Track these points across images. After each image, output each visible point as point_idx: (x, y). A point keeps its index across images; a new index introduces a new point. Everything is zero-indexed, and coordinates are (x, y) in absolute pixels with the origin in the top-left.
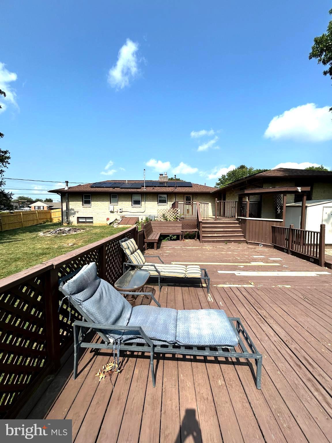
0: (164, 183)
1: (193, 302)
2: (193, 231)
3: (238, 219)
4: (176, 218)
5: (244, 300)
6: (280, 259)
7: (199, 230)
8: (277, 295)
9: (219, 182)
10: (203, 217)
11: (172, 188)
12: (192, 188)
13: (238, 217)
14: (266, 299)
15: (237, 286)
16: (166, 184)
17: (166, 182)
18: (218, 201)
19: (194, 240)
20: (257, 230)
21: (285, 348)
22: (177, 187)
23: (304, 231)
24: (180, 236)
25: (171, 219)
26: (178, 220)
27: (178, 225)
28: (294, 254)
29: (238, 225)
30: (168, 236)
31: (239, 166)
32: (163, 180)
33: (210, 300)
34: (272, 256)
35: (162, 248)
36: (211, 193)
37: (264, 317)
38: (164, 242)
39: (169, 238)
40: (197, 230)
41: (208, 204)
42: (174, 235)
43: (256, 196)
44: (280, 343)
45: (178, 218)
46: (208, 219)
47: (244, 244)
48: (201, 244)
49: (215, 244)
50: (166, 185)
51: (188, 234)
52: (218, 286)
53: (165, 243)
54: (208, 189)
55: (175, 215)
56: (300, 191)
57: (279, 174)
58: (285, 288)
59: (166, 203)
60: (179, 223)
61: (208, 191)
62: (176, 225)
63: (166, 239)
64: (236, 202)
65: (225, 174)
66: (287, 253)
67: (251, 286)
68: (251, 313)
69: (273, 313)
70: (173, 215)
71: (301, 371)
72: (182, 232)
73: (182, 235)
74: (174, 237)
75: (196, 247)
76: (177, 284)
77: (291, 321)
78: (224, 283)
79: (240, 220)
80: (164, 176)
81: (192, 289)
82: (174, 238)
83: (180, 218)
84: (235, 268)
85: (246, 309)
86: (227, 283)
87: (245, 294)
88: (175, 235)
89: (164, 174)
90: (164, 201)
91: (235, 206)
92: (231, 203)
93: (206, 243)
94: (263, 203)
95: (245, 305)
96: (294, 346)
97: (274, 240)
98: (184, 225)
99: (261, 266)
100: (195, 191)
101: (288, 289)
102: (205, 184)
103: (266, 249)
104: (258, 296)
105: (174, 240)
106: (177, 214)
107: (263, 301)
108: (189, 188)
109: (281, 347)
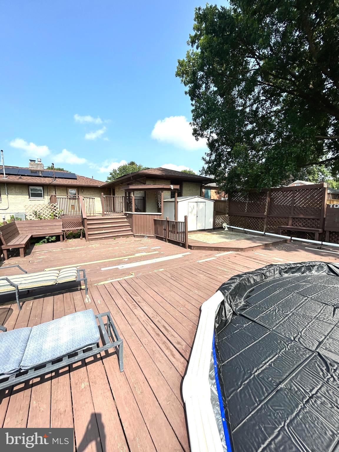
0: (38, 172)
1: (66, 309)
2: (77, 230)
3: (125, 214)
4: (54, 215)
5: (123, 291)
6: (159, 247)
7: (84, 227)
8: (152, 279)
9: (111, 176)
10: (89, 213)
11: (50, 178)
12: (76, 180)
13: (126, 212)
14: (143, 285)
15: (118, 279)
16: (41, 173)
17: (41, 171)
18: (104, 196)
19: (79, 239)
20: (142, 224)
21: (150, 324)
22: (56, 178)
23: (177, 222)
24: (61, 237)
25: (47, 217)
26: (57, 218)
27: (57, 224)
28: (170, 241)
29: (126, 220)
30: (44, 238)
31: (129, 162)
32: (35, 168)
33: (87, 302)
34: (153, 246)
35: (33, 254)
36: (99, 188)
37: (138, 303)
38: (37, 246)
39: (46, 240)
40: (82, 228)
41: (94, 198)
42: (52, 236)
43: (141, 192)
44: (147, 321)
45: (57, 215)
46: (95, 215)
47: (131, 238)
48: (88, 242)
49: (102, 240)
50: (40, 175)
51: (71, 234)
52: (99, 284)
53: (38, 248)
54: (96, 182)
55: (52, 212)
56: (172, 188)
57: (158, 173)
58: (159, 272)
59: (43, 198)
60: (59, 221)
61: (95, 184)
62: (55, 224)
63: (42, 241)
64: (122, 197)
65: (117, 169)
66: (165, 241)
67: (132, 276)
68: (127, 302)
69: (146, 297)
70: (50, 212)
71: (159, 338)
72: (62, 231)
73: (63, 236)
74: (52, 238)
75: (81, 247)
76: (48, 294)
77: (159, 299)
78: (106, 280)
79: (128, 215)
80: (36, 162)
81: (68, 295)
82: (53, 240)
83: (59, 215)
84: (120, 263)
85: (123, 300)
86: (109, 279)
87: (125, 285)
88: (54, 236)
89: (36, 160)
90: (40, 195)
91: (122, 201)
92: (119, 198)
93: (94, 241)
94: (147, 199)
95: (123, 297)
96: (157, 320)
97: (156, 232)
98: (65, 223)
99: (143, 256)
100: (80, 184)
101: (162, 272)
102: (93, 177)
103: (150, 240)
104: (136, 284)
105: (52, 242)
106: (55, 210)
107: (140, 288)
108: (73, 180)
109: (147, 325)
